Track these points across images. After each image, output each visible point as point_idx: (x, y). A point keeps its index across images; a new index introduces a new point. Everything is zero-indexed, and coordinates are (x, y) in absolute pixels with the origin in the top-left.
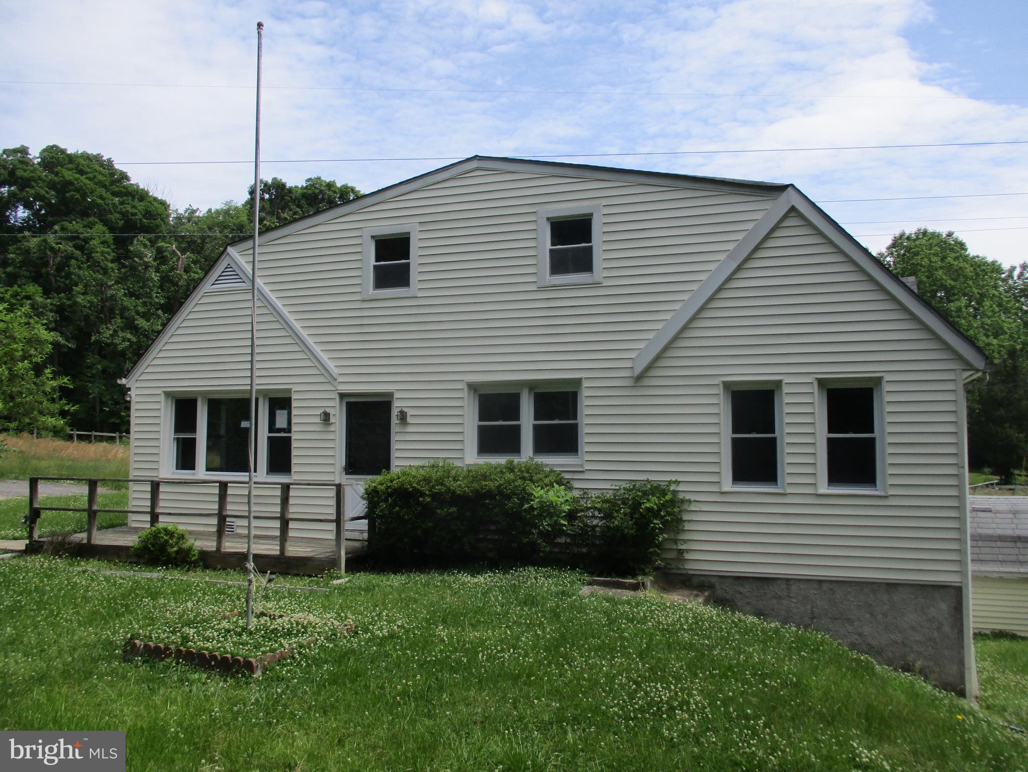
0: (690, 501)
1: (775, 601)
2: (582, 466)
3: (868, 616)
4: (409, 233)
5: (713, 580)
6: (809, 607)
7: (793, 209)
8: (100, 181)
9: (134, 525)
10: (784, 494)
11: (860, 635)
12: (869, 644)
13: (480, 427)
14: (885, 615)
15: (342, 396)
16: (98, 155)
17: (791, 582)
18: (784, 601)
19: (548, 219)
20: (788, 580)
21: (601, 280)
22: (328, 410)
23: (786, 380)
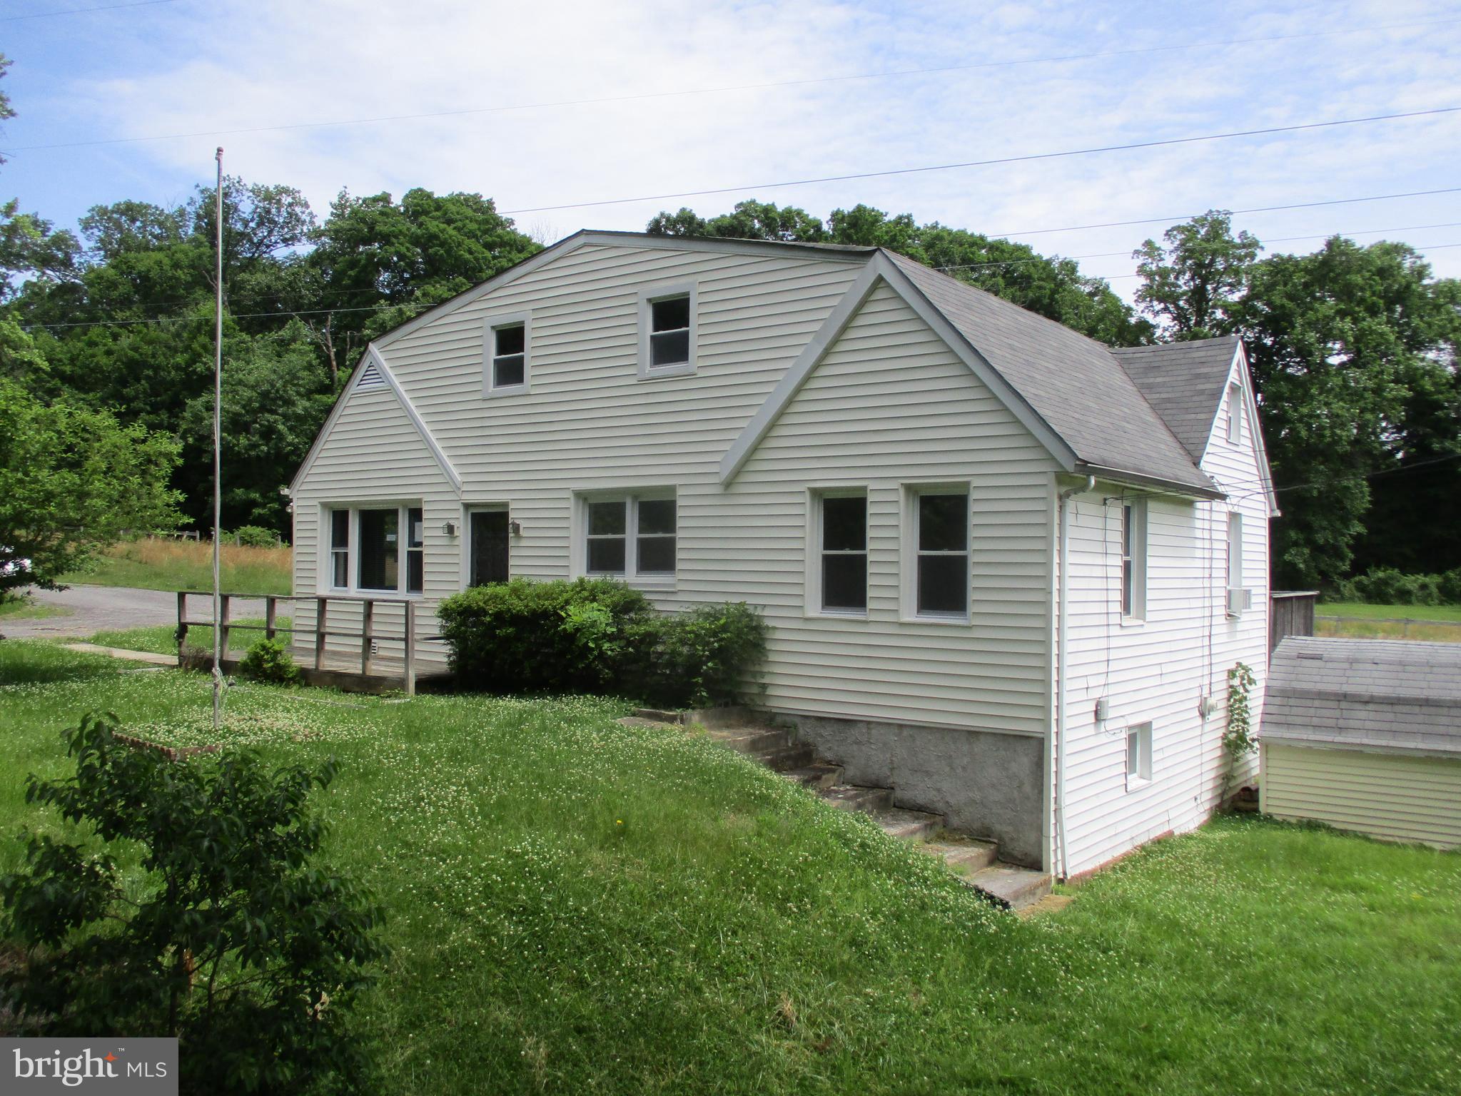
0: (774, 628)
1: (855, 747)
2: (673, 585)
3: (947, 769)
4: (523, 322)
5: (796, 720)
6: (888, 756)
7: (880, 279)
8: (470, 231)
9: (297, 645)
10: (865, 622)
11: (939, 790)
12: (947, 802)
13: (591, 542)
14: (964, 768)
15: (467, 506)
16: (476, 195)
17: (872, 726)
18: (863, 748)
19: (649, 300)
20: (869, 723)
21: (695, 370)
22: (452, 522)
23: (871, 485)
